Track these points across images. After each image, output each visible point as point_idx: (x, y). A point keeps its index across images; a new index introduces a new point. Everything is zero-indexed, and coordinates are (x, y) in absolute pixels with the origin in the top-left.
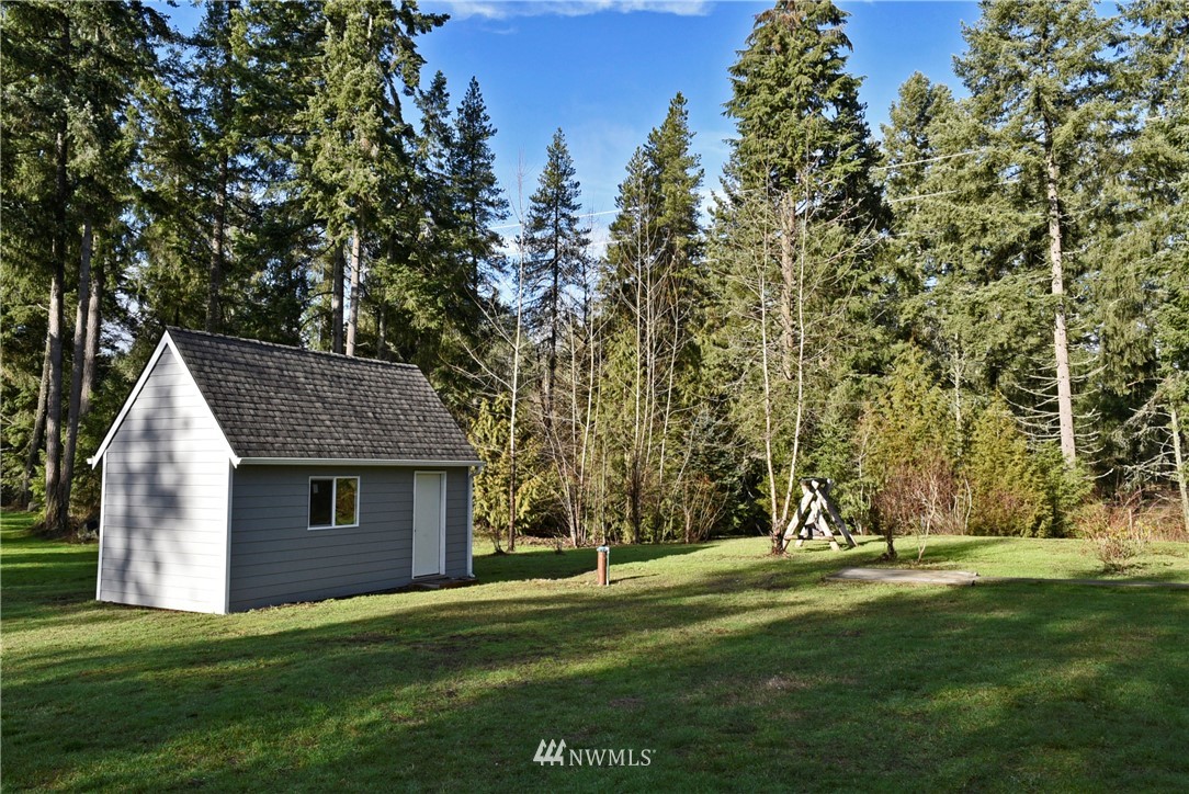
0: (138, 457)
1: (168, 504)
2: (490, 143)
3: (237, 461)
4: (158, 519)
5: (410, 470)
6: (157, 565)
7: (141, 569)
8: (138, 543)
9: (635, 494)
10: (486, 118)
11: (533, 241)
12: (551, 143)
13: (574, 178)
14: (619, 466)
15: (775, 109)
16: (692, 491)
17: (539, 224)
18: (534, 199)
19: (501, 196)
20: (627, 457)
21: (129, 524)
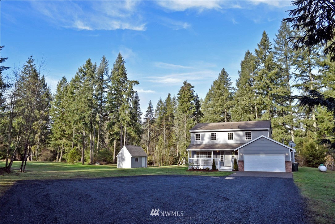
0: (120, 156)
1: (123, 160)
2: (139, 102)
3: (132, 156)
4: (123, 161)
5: (142, 157)
6: (122, 165)
7: (121, 165)
8: (120, 163)
9: (163, 159)
10: (139, 98)
11: (146, 119)
12: (149, 102)
13: (153, 108)
14: (160, 155)
15: (183, 102)
16: (170, 159)
17: (147, 115)
18: (146, 112)
19: (141, 111)
20: (161, 154)
21: (119, 161)
